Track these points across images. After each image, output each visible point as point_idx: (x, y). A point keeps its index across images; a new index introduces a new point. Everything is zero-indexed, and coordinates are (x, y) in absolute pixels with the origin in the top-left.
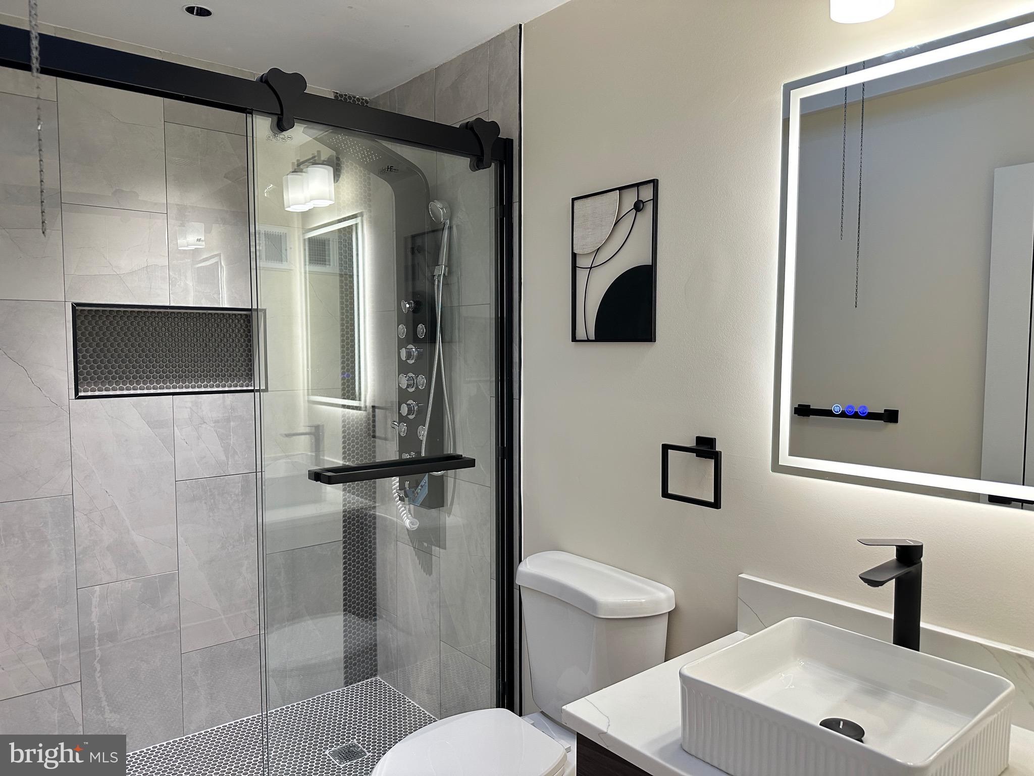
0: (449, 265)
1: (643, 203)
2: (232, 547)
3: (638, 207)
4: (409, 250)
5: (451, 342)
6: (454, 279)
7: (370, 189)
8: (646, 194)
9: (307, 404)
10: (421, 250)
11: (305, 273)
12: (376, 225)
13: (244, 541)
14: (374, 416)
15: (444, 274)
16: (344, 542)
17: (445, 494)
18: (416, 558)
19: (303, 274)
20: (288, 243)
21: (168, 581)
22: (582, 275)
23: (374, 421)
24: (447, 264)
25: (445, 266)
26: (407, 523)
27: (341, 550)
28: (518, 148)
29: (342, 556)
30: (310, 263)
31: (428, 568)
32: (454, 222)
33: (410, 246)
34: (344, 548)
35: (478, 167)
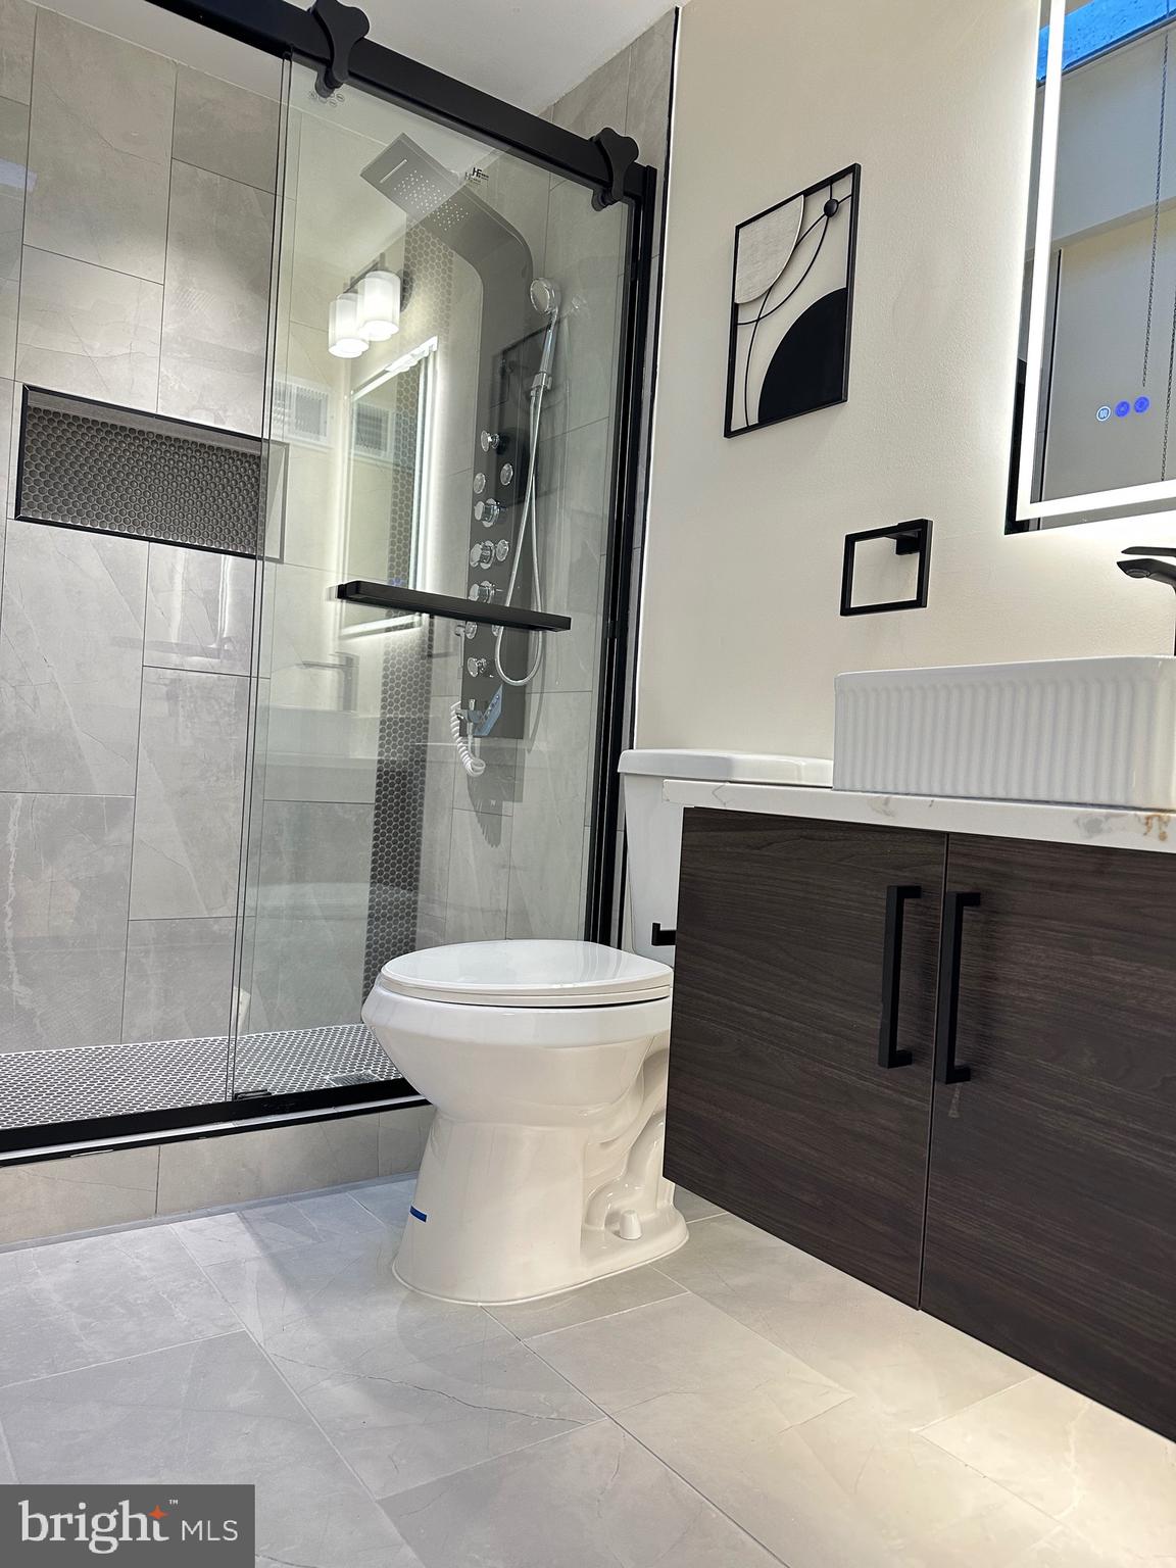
0: (553, 374)
1: (838, 203)
2: (215, 778)
3: (830, 211)
4: (498, 370)
5: (548, 493)
6: (560, 396)
7: (449, 301)
8: (843, 190)
9: (337, 642)
10: (514, 366)
11: (349, 459)
12: (454, 354)
13: (233, 773)
14: (431, 632)
15: (545, 387)
16: (377, 808)
17: (526, 720)
18: (479, 826)
19: (346, 461)
20: (329, 410)
21: (119, 809)
22: (744, 334)
23: (431, 639)
24: (550, 372)
25: (548, 376)
26: (469, 766)
27: (371, 819)
28: (663, 179)
29: (372, 827)
30: (357, 443)
31: (494, 837)
32: (565, 314)
33: (500, 365)
34: (376, 816)
35: (603, 201)
